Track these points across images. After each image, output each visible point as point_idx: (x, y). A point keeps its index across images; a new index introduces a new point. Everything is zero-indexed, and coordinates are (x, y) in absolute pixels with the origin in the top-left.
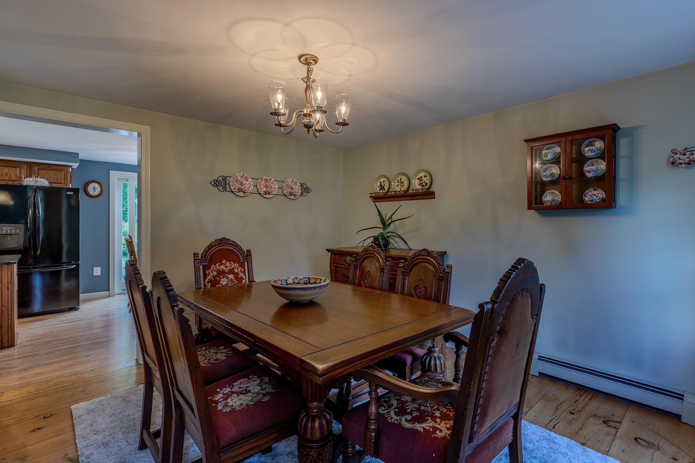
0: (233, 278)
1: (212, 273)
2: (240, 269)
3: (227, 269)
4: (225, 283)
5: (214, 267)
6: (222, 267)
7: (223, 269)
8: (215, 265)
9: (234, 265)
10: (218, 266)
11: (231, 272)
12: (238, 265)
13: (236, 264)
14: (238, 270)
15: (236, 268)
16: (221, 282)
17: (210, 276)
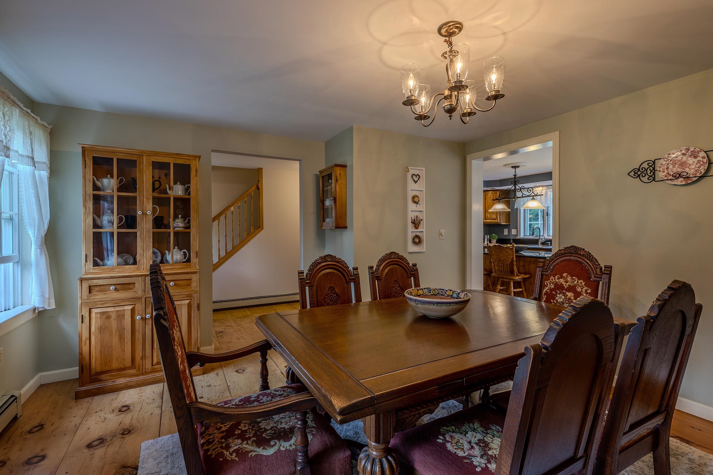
0: (572, 298)
1: (550, 285)
2: (586, 288)
3: (567, 284)
4: (561, 300)
5: (552, 279)
6: (562, 281)
7: (562, 283)
8: (554, 276)
9: (578, 282)
10: (557, 279)
11: (572, 289)
12: (583, 283)
13: (582, 281)
14: (582, 289)
15: (580, 286)
16: (557, 298)
17: (547, 288)
